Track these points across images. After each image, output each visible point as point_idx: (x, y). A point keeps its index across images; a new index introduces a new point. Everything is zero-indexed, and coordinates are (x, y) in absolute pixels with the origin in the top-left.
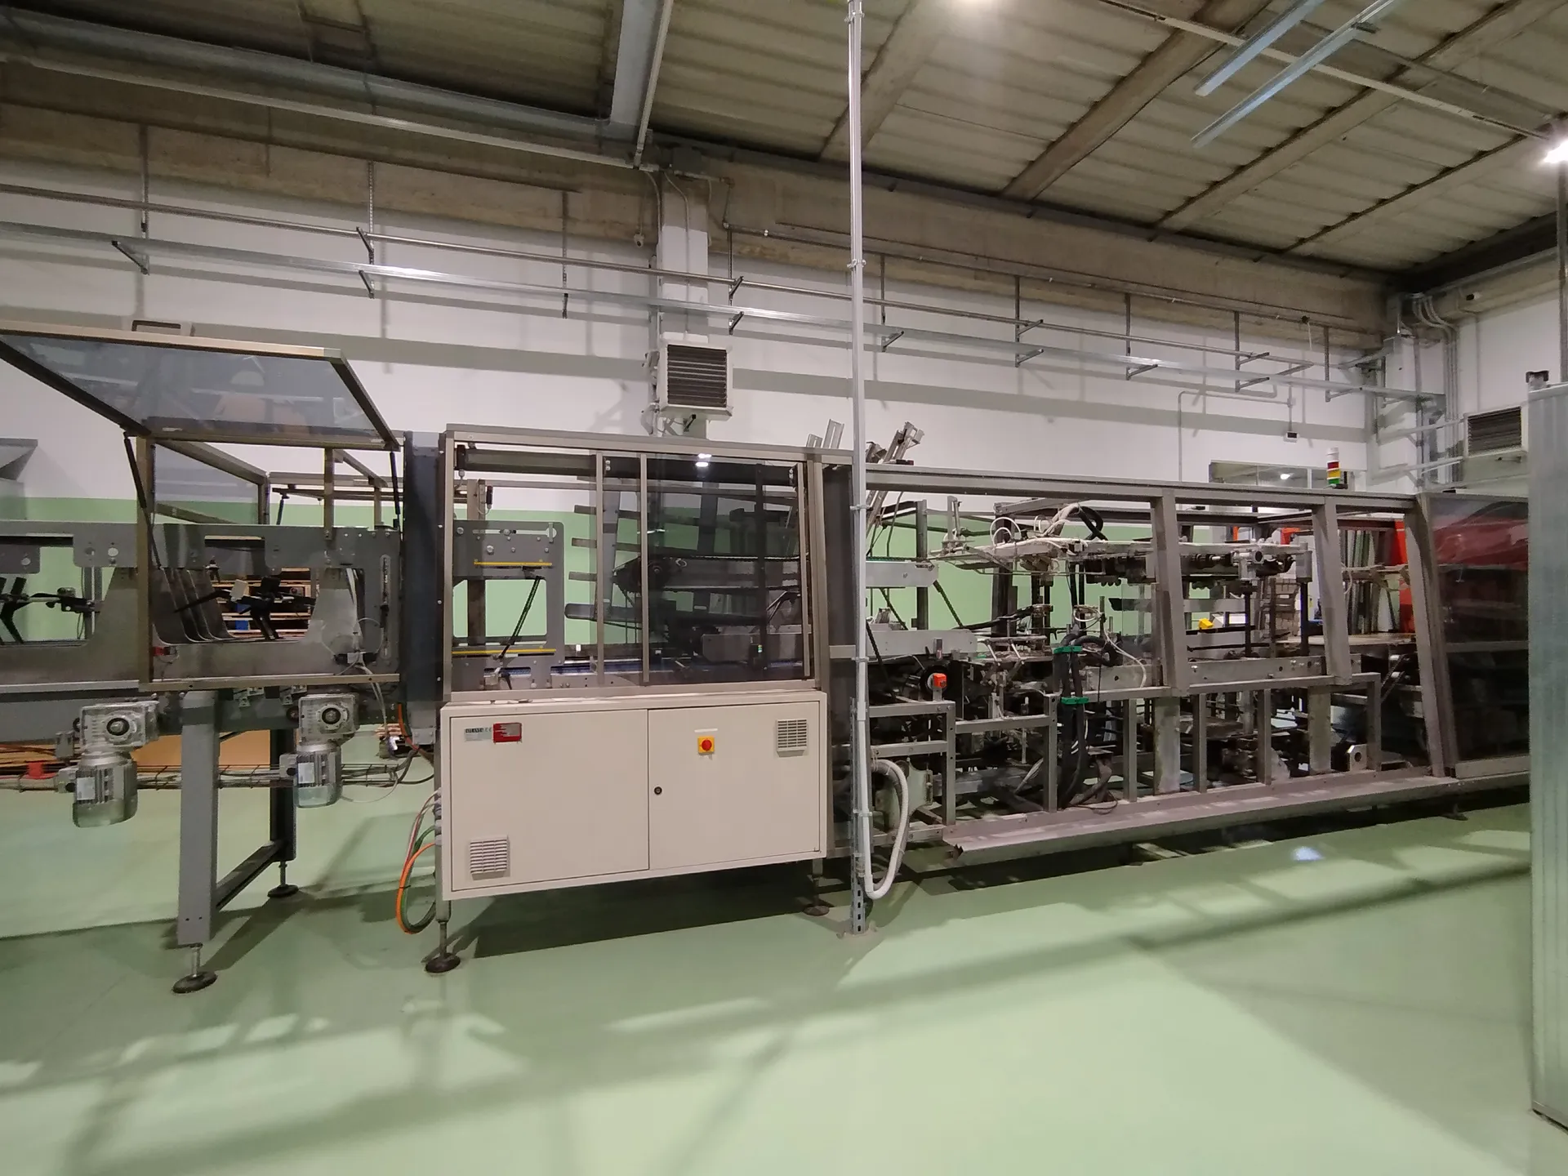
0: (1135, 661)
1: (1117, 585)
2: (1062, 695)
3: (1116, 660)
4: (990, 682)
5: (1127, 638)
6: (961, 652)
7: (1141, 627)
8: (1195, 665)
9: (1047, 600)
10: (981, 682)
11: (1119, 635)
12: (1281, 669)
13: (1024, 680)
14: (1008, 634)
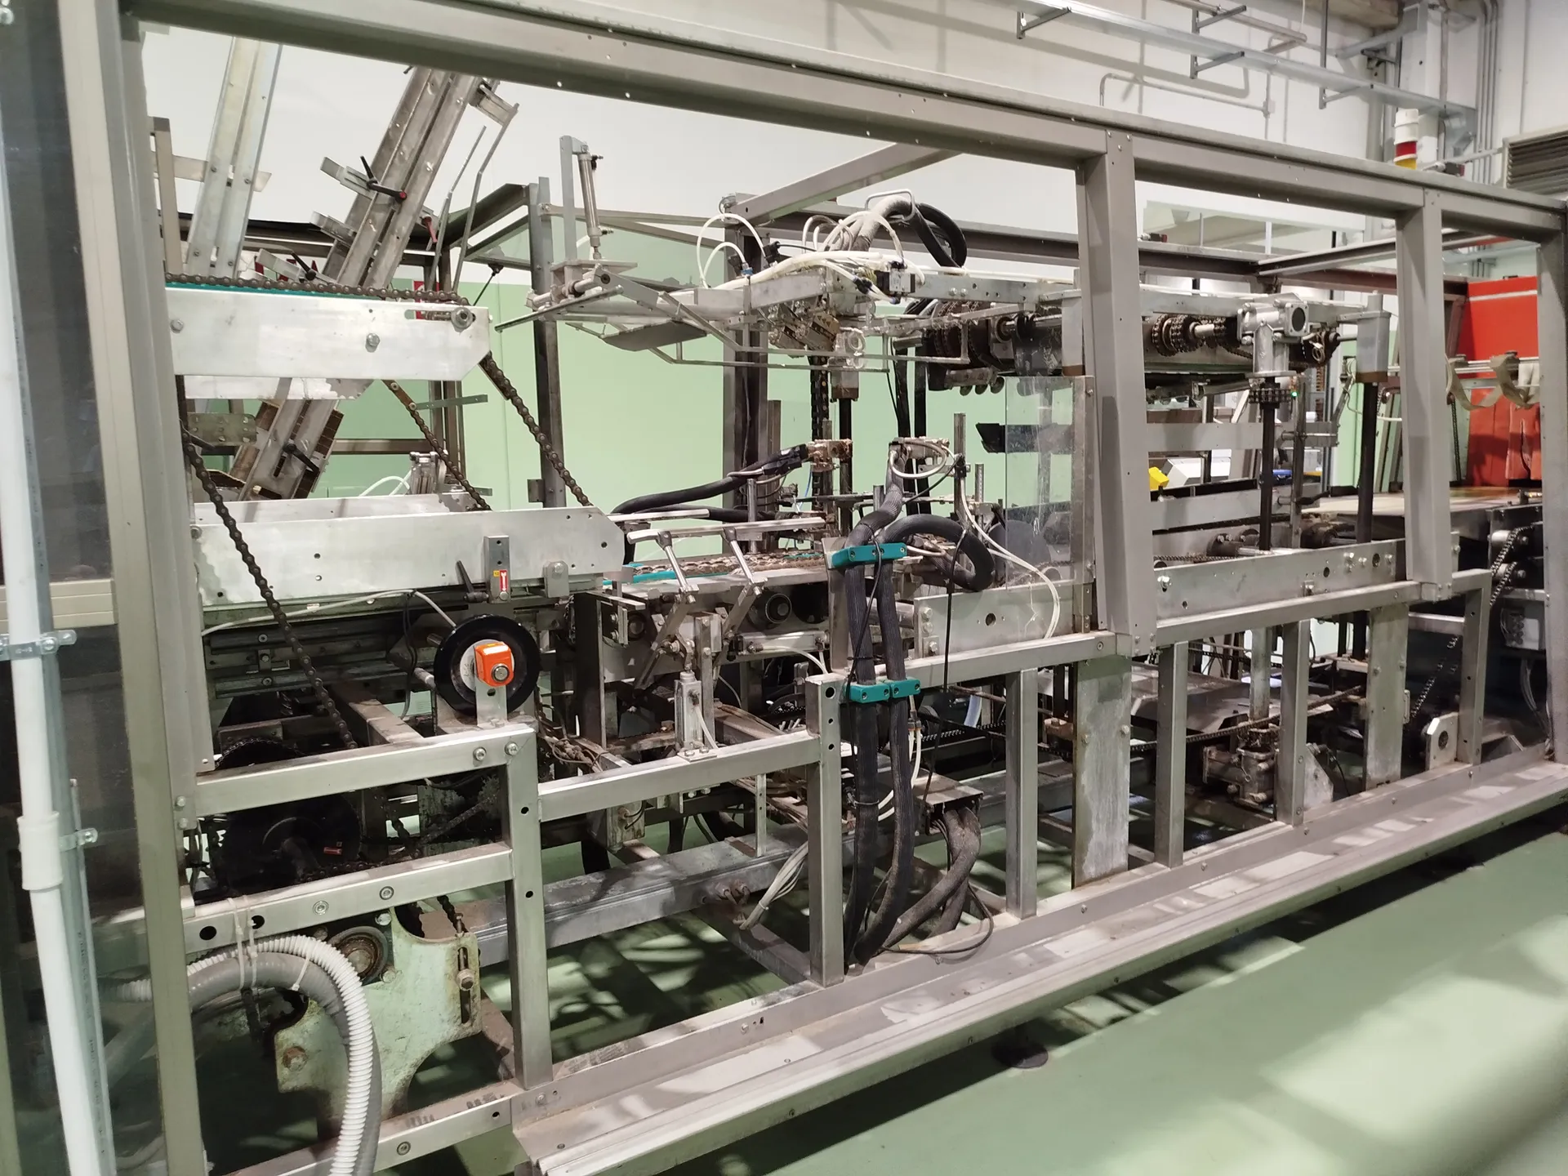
0: (1035, 575)
1: (994, 390)
2: (852, 678)
3: (988, 572)
4: (675, 646)
5: (1017, 513)
6: (572, 571)
7: (1046, 489)
8: (1164, 573)
9: (846, 431)
10: (655, 646)
11: (996, 510)
12: (1327, 572)
13: (770, 627)
14: (752, 513)
